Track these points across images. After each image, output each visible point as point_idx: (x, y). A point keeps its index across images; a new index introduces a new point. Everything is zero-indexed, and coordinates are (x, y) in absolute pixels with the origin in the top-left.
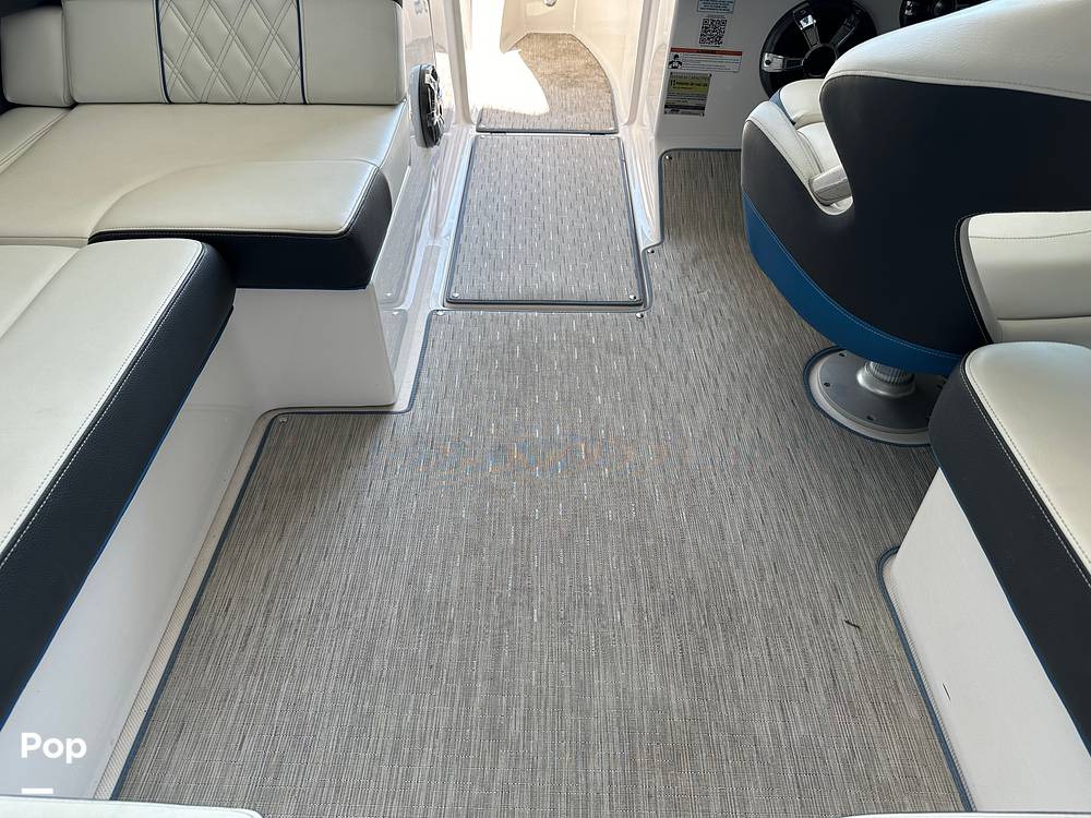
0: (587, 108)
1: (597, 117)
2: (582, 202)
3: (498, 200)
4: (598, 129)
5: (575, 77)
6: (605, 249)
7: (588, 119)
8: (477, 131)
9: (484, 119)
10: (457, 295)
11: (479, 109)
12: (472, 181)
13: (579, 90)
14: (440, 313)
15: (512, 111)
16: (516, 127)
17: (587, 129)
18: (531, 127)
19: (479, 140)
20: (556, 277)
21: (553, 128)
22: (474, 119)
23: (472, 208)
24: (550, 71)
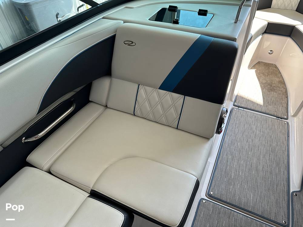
0: (277, 104)
1: (280, 110)
2: (269, 155)
3: (236, 145)
4: (280, 116)
5: (274, 87)
6: (275, 186)
7: (276, 110)
8: (233, 105)
9: (237, 100)
10: (212, 193)
11: (236, 94)
12: (227, 131)
13: (275, 93)
14: (204, 201)
15: (248, 99)
16: (248, 107)
17: (275, 115)
18: (254, 109)
19: (233, 111)
20: (253, 198)
21: (263, 111)
22: (233, 100)
23: (226, 146)
24: (264, 82)
